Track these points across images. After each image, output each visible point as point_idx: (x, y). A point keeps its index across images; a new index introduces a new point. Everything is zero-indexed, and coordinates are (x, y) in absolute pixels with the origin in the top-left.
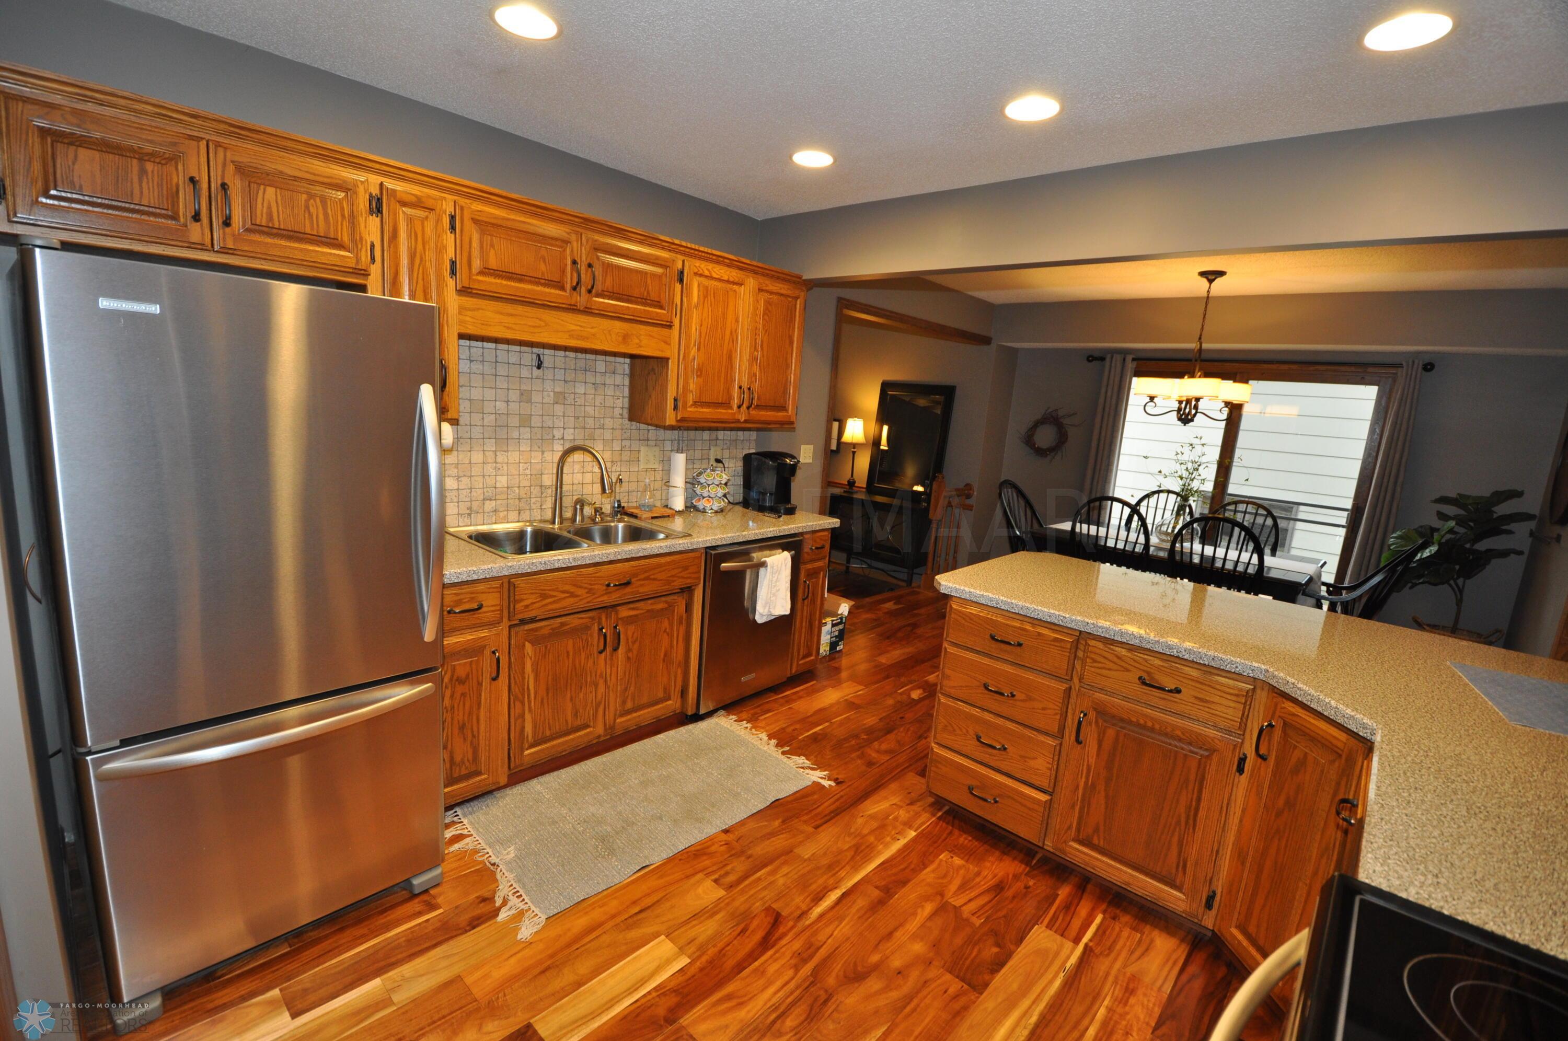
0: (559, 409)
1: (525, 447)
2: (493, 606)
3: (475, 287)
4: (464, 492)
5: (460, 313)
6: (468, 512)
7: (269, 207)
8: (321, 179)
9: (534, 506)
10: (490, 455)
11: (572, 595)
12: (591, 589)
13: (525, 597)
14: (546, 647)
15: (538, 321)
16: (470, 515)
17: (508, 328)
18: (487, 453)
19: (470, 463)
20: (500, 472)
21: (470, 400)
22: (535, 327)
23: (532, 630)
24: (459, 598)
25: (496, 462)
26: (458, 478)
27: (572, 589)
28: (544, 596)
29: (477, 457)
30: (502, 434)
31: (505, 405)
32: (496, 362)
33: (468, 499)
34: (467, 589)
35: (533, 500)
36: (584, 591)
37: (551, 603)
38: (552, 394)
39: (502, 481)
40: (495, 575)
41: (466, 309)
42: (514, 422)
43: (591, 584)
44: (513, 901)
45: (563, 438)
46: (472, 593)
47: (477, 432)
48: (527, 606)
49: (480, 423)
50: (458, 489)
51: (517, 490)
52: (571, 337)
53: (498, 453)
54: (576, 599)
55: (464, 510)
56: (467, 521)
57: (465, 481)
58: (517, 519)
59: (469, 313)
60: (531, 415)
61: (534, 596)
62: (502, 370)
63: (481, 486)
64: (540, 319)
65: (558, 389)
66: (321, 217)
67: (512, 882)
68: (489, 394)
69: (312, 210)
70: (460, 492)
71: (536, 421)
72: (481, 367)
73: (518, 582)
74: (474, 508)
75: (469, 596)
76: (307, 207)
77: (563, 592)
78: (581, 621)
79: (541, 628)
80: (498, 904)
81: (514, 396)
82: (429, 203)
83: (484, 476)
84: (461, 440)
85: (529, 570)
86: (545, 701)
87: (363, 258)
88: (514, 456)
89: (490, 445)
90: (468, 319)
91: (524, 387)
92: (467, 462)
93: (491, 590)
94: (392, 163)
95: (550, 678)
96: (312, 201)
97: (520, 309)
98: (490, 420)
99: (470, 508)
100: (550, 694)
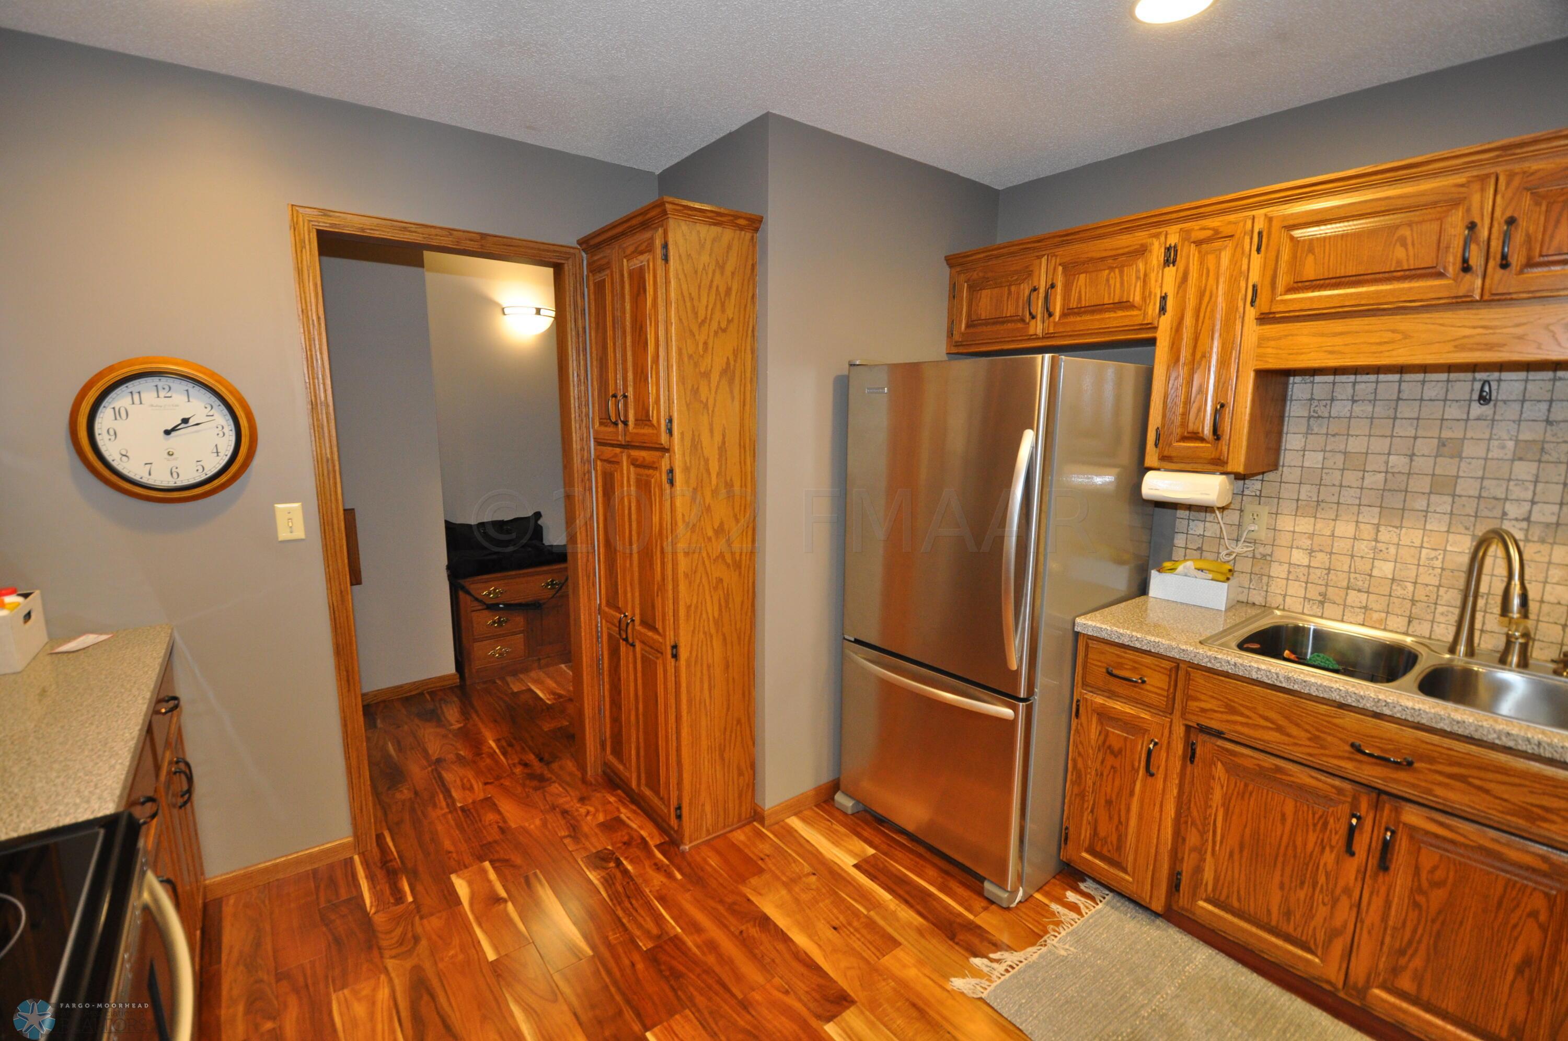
0: (1524, 470)
1: (1436, 524)
2: (1157, 687)
3: (1279, 310)
4: (1318, 572)
5: (1259, 346)
6: (1320, 598)
7: (1080, 292)
8: (1121, 251)
9: (1439, 618)
10: (1367, 531)
11: (1279, 729)
12: (1318, 737)
13: (1203, 697)
14: (1246, 785)
15: (1390, 335)
16: (1322, 603)
17: (1331, 352)
18: (1362, 526)
19: (1333, 535)
20: (1381, 556)
21: (1345, 453)
22: (1380, 344)
23: (1227, 750)
24: (1120, 660)
25: (1376, 540)
26: (1311, 552)
27: (1282, 722)
28: (1232, 710)
29: (1345, 528)
30: (1395, 501)
31: (1407, 460)
32: (1399, 399)
33: (1324, 583)
34: (1130, 655)
35: (1440, 609)
36: (1303, 734)
37: (1242, 724)
38: (1511, 444)
39: (1385, 569)
40: (1162, 651)
41: (1268, 339)
42: (1423, 484)
43: (1318, 730)
44: (1001, 968)
45: (1527, 519)
46: (1135, 662)
47: (1349, 496)
48: (1203, 710)
49: (1359, 484)
50: (1309, 566)
51: (1410, 587)
52: (1460, 348)
53: (1382, 528)
54: (1286, 739)
55: (1313, 593)
56: (1317, 610)
57: (1321, 559)
58: (1404, 629)
59: (1272, 343)
60: (1457, 477)
61: (1215, 702)
62: (1406, 410)
63: (1346, 568)
64: (1394, 331)
65: (1525, 435)
66: (1118, 285)
67: (1025, 962)
68: (1379, 445)
69: (1112, 282)
70: (1312, 570)
71: (1468, 487)
72: (1370, 408)
73: (1197, 675)
74: (1329, 595)
75: (1131, 663)
76: (1108, 280)
77: (1266, 719)
78: (1314, 783)
79: (1242, 755)
80: (992, 956)
81: (1425, 447)
82: (1227, 231)
83: (1352, 556)
84: (1323, 505)
85: (1209, 665)
86: (1236, 857)
87: (1150, 312)
88: (1412, 536)
89: (1370, 515)
90: (1270, 350)
91: (1446, 434)
92: (1329, 533)
93: (1157, 668)
94: (1186, 206)
95: (1248, 831)
96: (1112, 274)
97: (1355, 324)
98: (1374, 480)
99: (1324, 595)
100: (1245, 853)
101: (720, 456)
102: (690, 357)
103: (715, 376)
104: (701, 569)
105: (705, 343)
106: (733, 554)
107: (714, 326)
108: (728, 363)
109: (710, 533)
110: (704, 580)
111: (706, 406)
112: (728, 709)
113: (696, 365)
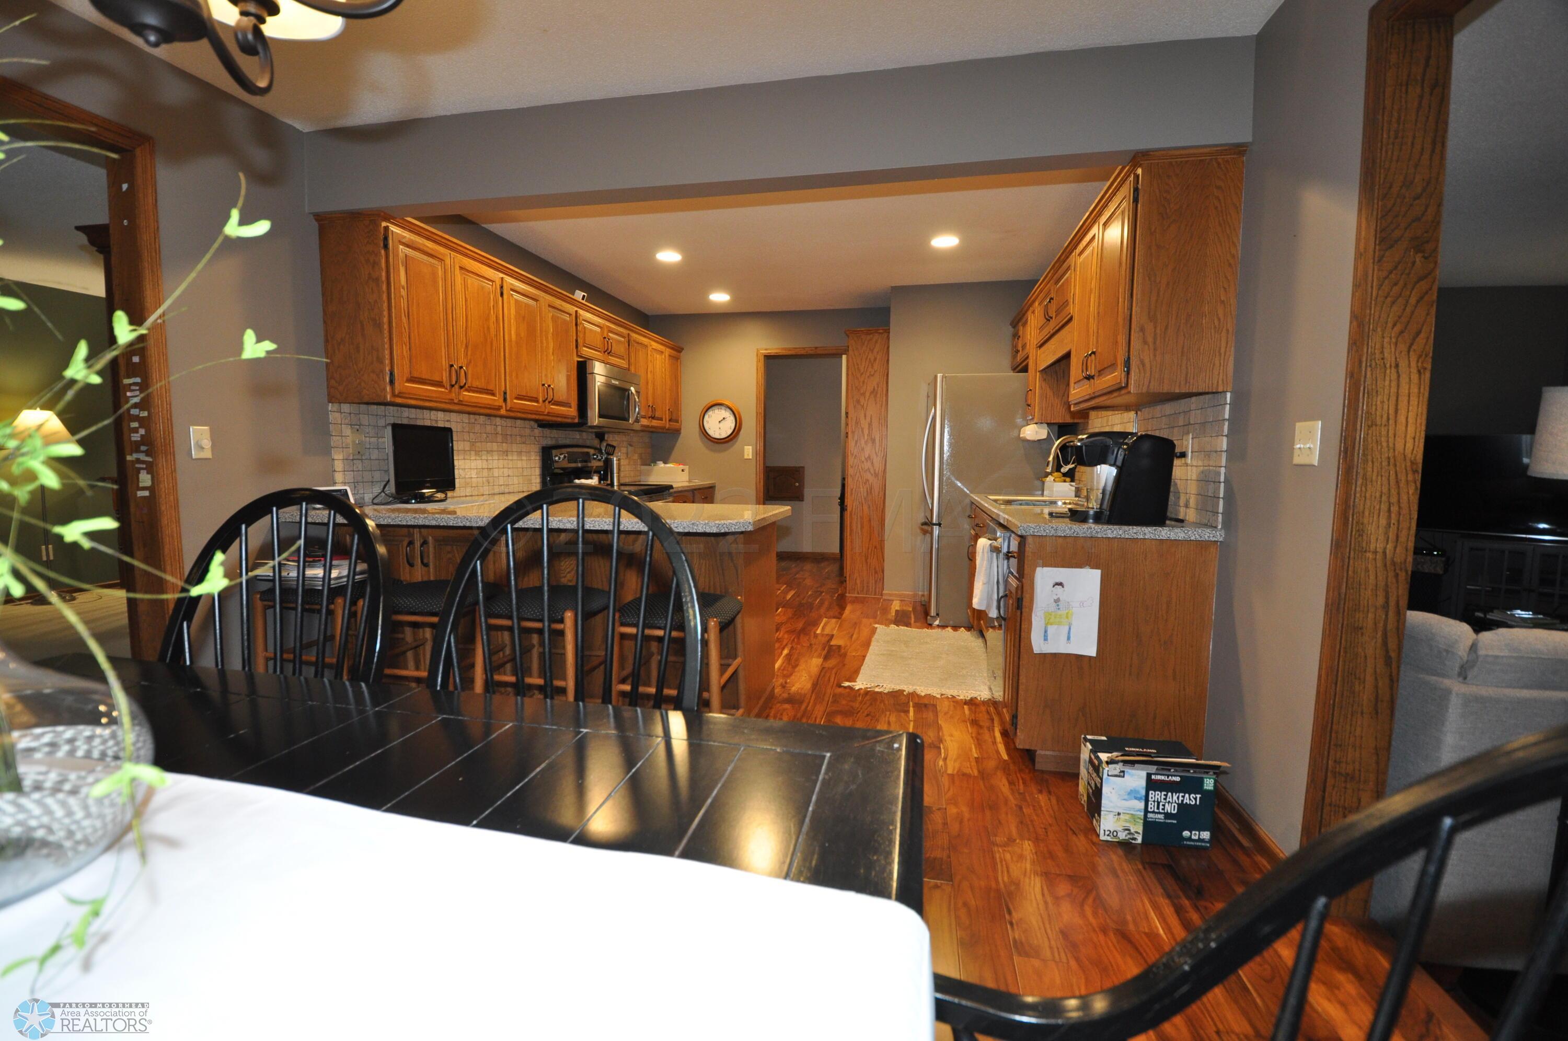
101: (869, 427)
102: (856, 387)
103: (868, 394)
104: (858, 474)
105: (864, 382)
106: (875, 470)
107: (868, 374)
108: (874, 389)
109: (863, 459)
110: (860, 479)
111: (863, 406)
112: (870, 539)
113: (859, 390)
